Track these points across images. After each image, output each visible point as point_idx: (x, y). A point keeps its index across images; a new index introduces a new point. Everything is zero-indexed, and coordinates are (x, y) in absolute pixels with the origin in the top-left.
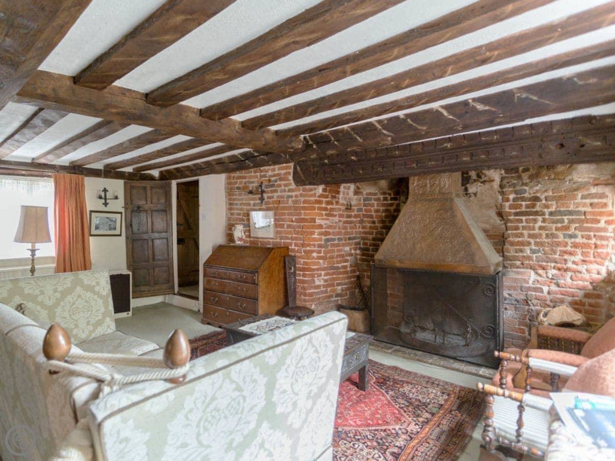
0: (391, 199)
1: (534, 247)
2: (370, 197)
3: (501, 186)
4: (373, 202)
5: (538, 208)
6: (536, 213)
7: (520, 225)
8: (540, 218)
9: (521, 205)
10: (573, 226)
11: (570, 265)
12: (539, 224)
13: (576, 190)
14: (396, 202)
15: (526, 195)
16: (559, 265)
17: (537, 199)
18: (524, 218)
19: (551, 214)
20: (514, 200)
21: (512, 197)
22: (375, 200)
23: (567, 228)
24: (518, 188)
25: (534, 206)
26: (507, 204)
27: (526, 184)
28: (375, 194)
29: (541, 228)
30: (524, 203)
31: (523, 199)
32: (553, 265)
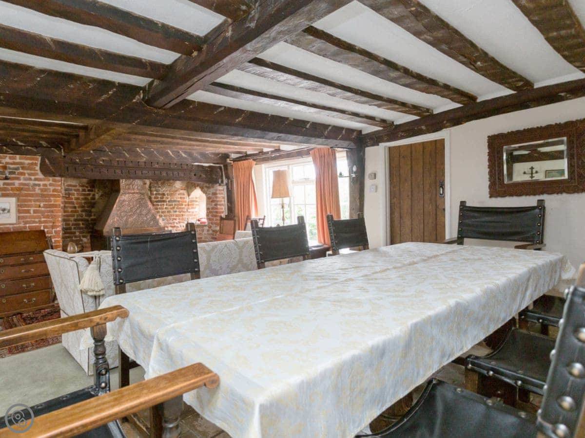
0: (89, 191)
1: (163, 218)
2: (70, 188)
3: (150, 187)
4: (73, 192)
5: (164, 199)
6: (164, 201)
7: (158, 207)
8: (165, 203)
9: (158, 197)
10: (176, 207)
11: (175, 224)
12: (165, 206)
13: (176, 191)
14: (92, 193)
15: (160, 192)
16: (172, 225)
17: (164, 194)
18: (159, 204)
19: (169, 202)
20: (156, 194)
21: (155, 193)
22: (75, 190)
23: (174, 208)
24: (157, 189)
25: (163, 198)
26: (153, 196)
27: (160, 187)
28: (75, 186)
29: (166, 208)
30: (159, 196)
31: (159, 194)
32: (170, 225)
